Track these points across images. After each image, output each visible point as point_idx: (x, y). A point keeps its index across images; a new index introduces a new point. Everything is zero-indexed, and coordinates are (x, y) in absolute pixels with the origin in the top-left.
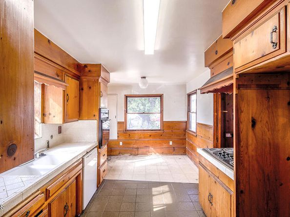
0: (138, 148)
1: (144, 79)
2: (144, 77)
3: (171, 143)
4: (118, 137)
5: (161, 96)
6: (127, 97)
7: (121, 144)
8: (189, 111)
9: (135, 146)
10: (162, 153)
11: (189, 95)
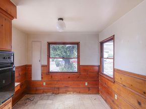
0: (58, 88)
1: (61, 21)
2: (61, 19)
3: (86, 84)
4: (42, 78)
5: (78, 44)
6: (49, 44)
7: (44, 84)
8: (102, 56)
9: (57, 86)
10: (79, 93)
11: (102, 44)
